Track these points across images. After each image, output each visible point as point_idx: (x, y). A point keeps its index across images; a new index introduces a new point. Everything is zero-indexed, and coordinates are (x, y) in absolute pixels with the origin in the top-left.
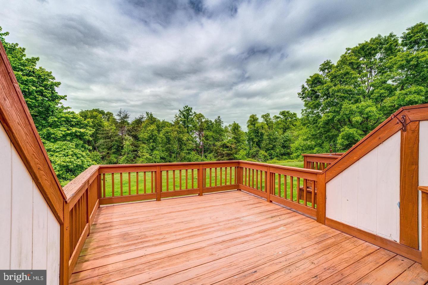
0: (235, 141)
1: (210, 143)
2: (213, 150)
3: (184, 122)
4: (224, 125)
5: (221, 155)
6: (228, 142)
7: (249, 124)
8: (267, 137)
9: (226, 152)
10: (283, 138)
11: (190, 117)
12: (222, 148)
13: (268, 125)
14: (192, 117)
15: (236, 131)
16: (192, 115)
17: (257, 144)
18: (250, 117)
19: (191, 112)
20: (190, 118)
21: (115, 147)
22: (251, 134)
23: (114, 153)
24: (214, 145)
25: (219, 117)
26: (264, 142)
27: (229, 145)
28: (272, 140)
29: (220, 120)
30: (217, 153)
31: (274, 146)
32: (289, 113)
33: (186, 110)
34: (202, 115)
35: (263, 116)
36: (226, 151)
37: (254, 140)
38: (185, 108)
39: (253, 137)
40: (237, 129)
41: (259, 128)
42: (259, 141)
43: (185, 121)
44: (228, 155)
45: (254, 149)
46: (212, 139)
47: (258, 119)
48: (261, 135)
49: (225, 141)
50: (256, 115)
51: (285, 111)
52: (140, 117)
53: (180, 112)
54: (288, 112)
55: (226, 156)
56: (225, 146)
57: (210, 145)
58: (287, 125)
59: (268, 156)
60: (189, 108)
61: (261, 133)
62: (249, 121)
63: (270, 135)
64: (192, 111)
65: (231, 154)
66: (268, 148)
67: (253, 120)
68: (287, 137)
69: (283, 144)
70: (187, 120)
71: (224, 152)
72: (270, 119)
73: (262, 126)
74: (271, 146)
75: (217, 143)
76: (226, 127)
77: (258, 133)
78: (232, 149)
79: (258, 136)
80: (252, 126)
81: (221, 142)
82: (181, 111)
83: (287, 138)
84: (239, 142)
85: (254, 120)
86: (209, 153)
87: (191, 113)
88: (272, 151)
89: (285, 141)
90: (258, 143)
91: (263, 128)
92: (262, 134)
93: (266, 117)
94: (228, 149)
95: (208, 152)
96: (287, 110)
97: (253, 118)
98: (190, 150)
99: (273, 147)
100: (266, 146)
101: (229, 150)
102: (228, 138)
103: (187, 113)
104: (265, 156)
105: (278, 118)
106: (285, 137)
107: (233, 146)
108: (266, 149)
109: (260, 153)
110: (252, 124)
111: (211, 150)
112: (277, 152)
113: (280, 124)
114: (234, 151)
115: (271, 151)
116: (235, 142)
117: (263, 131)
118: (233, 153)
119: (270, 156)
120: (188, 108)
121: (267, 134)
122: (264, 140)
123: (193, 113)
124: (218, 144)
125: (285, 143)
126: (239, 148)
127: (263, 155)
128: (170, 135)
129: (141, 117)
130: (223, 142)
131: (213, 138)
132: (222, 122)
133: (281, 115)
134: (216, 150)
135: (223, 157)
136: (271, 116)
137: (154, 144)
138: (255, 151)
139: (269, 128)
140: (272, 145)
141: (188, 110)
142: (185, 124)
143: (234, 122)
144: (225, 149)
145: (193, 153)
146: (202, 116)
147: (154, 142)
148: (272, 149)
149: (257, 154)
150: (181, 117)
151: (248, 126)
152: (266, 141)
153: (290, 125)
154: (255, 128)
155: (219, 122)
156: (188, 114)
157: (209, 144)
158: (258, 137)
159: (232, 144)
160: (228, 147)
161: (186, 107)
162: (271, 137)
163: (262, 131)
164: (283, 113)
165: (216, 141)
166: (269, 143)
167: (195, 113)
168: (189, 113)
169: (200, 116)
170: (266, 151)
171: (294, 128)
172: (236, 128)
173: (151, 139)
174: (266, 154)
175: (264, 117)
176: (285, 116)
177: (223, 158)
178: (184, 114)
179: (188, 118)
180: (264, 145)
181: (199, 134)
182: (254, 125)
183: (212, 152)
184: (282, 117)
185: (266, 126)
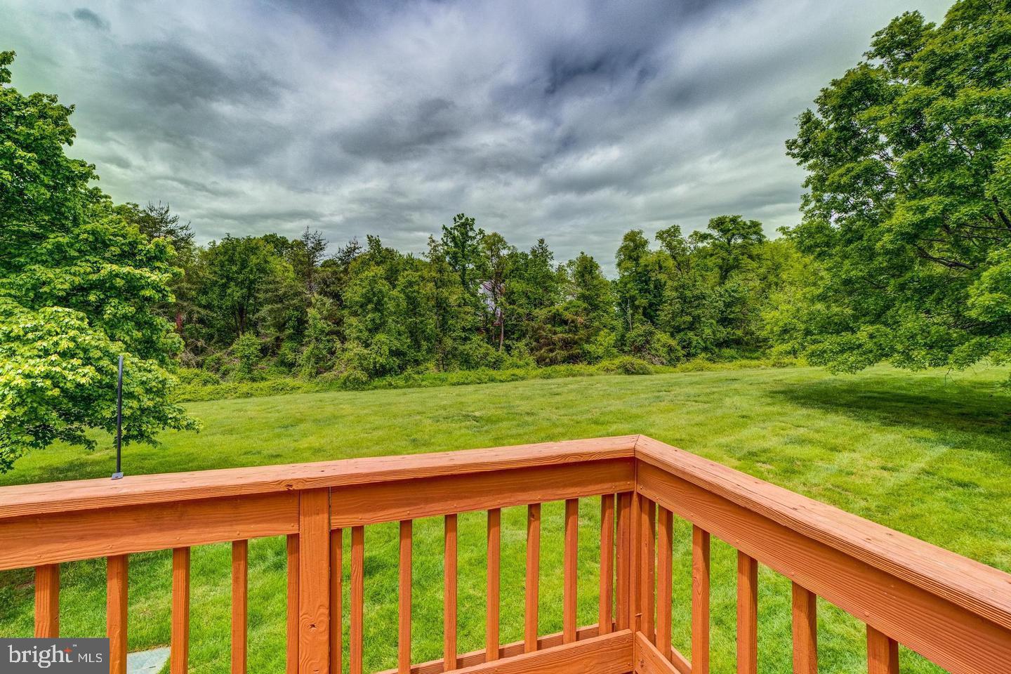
0: (585, 305)
1: (520, 310)
2: (527, 330)
3: (455, 257)
4: (554, 265)
5: (549, 345)
6: (566, 309)
7: (623, 257)
8: (675, 294)
9: (560, 336)
10: (721, 296)
11: (469, 243)
12: (549, 326)
13: (674, 258)
14: (475, 242)
15: (587, 277)
16: (474, 238)
17: (645, 314)
18: (626, 238)
19: (472, 229)
20: (470, 246)
21: (291, 323)
22: (629, 286)
23: (291, 338)
24: (530, 317)
25: (542, 241)
26: (666, 307)
27: (568, 315)
28: (690, 302)
29: (544, 250)
30: (537, 340)
31: (697, 319)
32: (738, 223)
33: (459, 226)
34: (499, 237)
35: (660, 236)
36: (561, 334)
37: (637, 303)
38: (457, 220)
39: (633, 292)
40: (590, 272)
41: (649, 268)
42: (651, 305)
43: (455, 253)
44: (567, 344)
45: (639, 329)
46: (523, 301)
47: (646, 242)
48: (656, 287)
49: (559, 306)
50: (640, 232)
51: (725, 218)
52: (349, 245)
53: (444, 231)
54: (734, 220)
55: (561, 348)
56: (557, 320)
57: (520, 316)
58: (733, 256)
59: (679, 348)
60: (467, 219)
61: (655, 281)
62: (620, 250)
63: (683, 286)
64: (474, 227)
65: (576, 343)
66: (679, 326)
67: (633, 247)
68: (733, 291)
69: (723, 312)
70: (463, 251)
71: (555, 338)
72: (680, 242)
73: (659, 263)
74: (689, 319)
75: (536, 312)
76: (560, 269)
77: (647, 282)
78: (576, 327)
79: (647, 291)
80: (630, 264)
81: (548, 309)
82: (446, 229)
83: (733, 296)
84: (595, 307)
85: (636, 247)
86: (518, 339)
87: (471, 234)
88: (691, 334)
89: (728, 305)
90: (649, 310)
91: (661, 267)
92: (659, 286)
93: (669, 236)
94: (567, 328)
95: (515, 336)
96: (730, 215)
97: (634, 241)
98: (470, 329)
99: (692, 324)
100: (673, 318)
101: (570, 331)
102: (566, 299)
103: (462, 234)
104: (671, 350)
105: (704, 237)
106: (727, 291)
107: (580, 320)
108: (674, 327)
109: (656, 337)
110: (630, 258)
111: (522, 331)
112: (704, 336)
113: (712, 255)
114: (582, 333)
115: (686, 334)
116: (585, 309)
117: (663, 277)
118: (581, 339)
119: (684, 348)
120: (463, 221)
121: (676, 284)
122: (665, 302)
123: (477, 231)
124: (541, 313)
125: (729, 310)
126: (596, 324)
127: (664, 346)
128: (418, 293)
129: (353, 245)
130: (554, 309)
131: (529, 298)
132: (550, 254)
133: (714, 228)
134: (535, 331)
135: (552, 351)
136: (685, 234)
137: (377, 315)
138: (641, 332)
139: (679, 267)
140: (690, 314)
141: (464, 225)
142: (456, 262)
143: (582, 253)
144: (558, 329)
145: (476, 338)
146: (501, 240)
147: (376, 310)
148: (691, 327)
149: (648, 342)
150: (447, 245)
151: (619, 265)
152: (671, 304)
153: (741, 257)
154: (640, 270)
155: (541, 254)
156: (465, 236)
157: (518, 314)
158: (647, 294)
159: (577, 314)
160: (565, 322)
161: (460, 217)
162: (688, 293)
163: (659, 276)
164: (719, 224)
165: (535, 305)
166: (682, 311)
167: (481, 232)
168: (467, 233)
169: (495, 242)
170: (672, 335)
171: (755, 265)
172: (587, 268)
173: (370, 301)
174: (673, 343)
175: (665, 236)
176: (725, 231)
177: (554, 354)
178: (454, 237)
179: (464, 247)
180: (665, 316)
181: (494, 288)
182: (637, 259)
183: (523, 335)
184: (715, 233)
185: (671, 263)
